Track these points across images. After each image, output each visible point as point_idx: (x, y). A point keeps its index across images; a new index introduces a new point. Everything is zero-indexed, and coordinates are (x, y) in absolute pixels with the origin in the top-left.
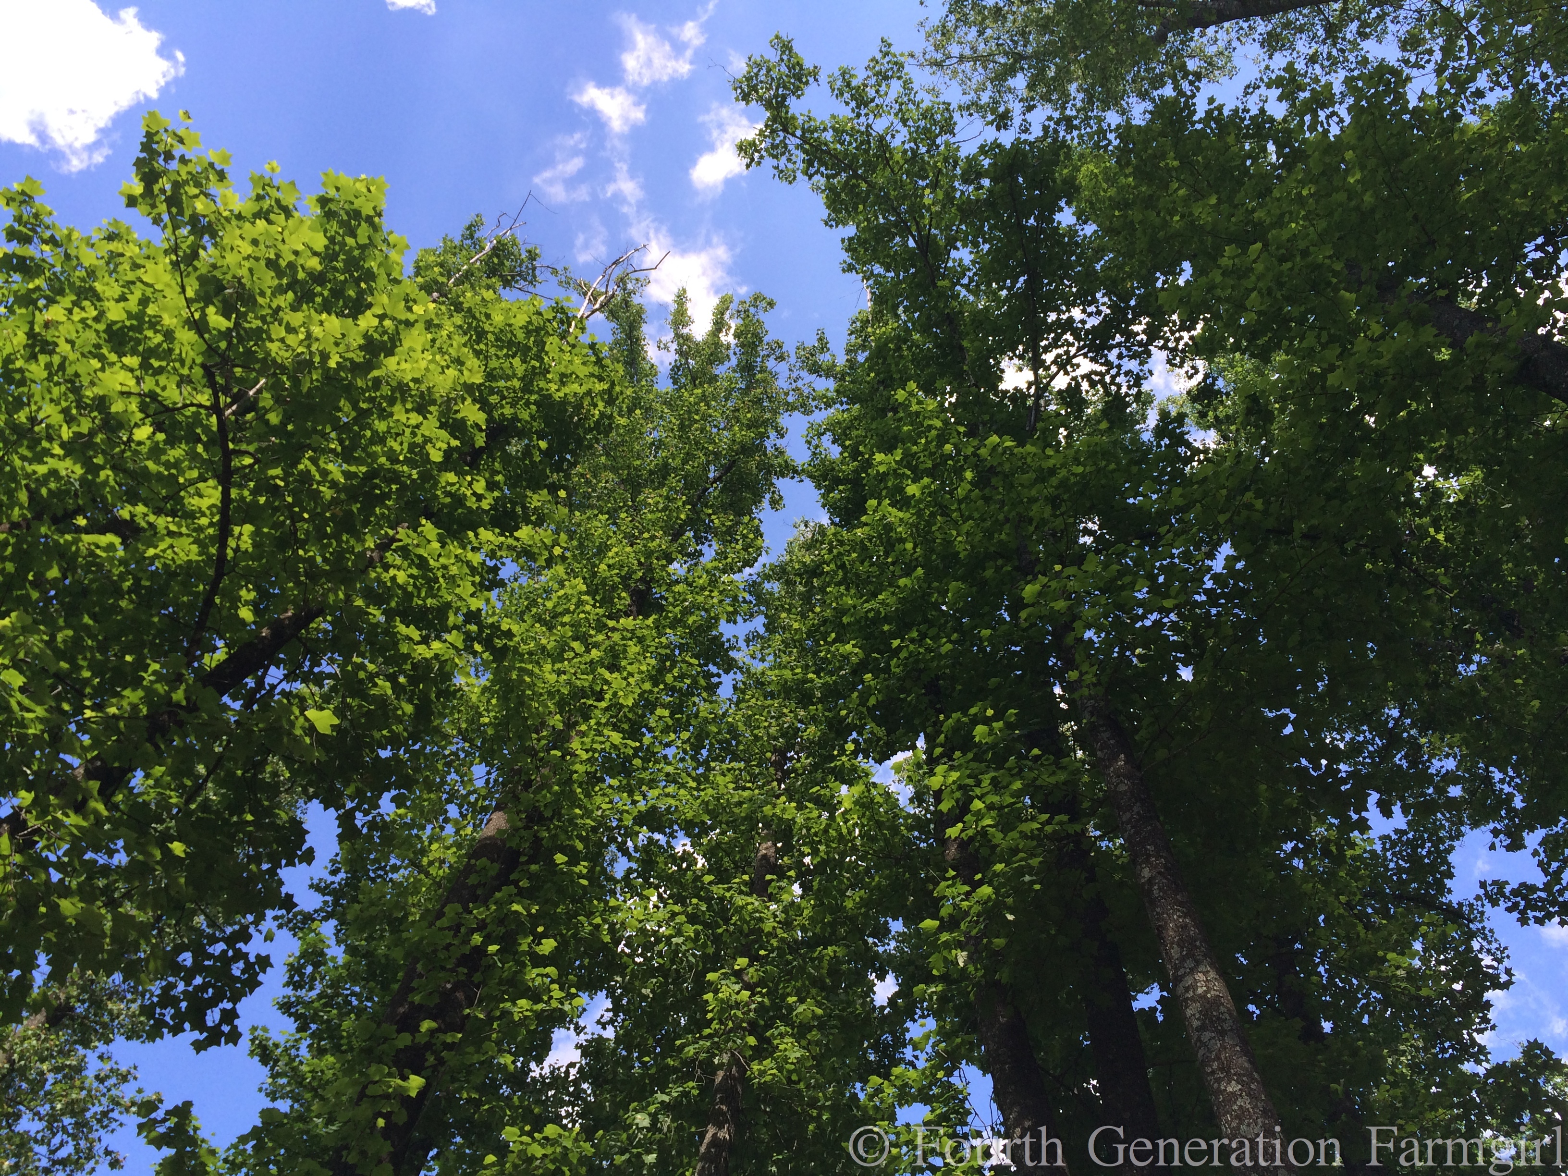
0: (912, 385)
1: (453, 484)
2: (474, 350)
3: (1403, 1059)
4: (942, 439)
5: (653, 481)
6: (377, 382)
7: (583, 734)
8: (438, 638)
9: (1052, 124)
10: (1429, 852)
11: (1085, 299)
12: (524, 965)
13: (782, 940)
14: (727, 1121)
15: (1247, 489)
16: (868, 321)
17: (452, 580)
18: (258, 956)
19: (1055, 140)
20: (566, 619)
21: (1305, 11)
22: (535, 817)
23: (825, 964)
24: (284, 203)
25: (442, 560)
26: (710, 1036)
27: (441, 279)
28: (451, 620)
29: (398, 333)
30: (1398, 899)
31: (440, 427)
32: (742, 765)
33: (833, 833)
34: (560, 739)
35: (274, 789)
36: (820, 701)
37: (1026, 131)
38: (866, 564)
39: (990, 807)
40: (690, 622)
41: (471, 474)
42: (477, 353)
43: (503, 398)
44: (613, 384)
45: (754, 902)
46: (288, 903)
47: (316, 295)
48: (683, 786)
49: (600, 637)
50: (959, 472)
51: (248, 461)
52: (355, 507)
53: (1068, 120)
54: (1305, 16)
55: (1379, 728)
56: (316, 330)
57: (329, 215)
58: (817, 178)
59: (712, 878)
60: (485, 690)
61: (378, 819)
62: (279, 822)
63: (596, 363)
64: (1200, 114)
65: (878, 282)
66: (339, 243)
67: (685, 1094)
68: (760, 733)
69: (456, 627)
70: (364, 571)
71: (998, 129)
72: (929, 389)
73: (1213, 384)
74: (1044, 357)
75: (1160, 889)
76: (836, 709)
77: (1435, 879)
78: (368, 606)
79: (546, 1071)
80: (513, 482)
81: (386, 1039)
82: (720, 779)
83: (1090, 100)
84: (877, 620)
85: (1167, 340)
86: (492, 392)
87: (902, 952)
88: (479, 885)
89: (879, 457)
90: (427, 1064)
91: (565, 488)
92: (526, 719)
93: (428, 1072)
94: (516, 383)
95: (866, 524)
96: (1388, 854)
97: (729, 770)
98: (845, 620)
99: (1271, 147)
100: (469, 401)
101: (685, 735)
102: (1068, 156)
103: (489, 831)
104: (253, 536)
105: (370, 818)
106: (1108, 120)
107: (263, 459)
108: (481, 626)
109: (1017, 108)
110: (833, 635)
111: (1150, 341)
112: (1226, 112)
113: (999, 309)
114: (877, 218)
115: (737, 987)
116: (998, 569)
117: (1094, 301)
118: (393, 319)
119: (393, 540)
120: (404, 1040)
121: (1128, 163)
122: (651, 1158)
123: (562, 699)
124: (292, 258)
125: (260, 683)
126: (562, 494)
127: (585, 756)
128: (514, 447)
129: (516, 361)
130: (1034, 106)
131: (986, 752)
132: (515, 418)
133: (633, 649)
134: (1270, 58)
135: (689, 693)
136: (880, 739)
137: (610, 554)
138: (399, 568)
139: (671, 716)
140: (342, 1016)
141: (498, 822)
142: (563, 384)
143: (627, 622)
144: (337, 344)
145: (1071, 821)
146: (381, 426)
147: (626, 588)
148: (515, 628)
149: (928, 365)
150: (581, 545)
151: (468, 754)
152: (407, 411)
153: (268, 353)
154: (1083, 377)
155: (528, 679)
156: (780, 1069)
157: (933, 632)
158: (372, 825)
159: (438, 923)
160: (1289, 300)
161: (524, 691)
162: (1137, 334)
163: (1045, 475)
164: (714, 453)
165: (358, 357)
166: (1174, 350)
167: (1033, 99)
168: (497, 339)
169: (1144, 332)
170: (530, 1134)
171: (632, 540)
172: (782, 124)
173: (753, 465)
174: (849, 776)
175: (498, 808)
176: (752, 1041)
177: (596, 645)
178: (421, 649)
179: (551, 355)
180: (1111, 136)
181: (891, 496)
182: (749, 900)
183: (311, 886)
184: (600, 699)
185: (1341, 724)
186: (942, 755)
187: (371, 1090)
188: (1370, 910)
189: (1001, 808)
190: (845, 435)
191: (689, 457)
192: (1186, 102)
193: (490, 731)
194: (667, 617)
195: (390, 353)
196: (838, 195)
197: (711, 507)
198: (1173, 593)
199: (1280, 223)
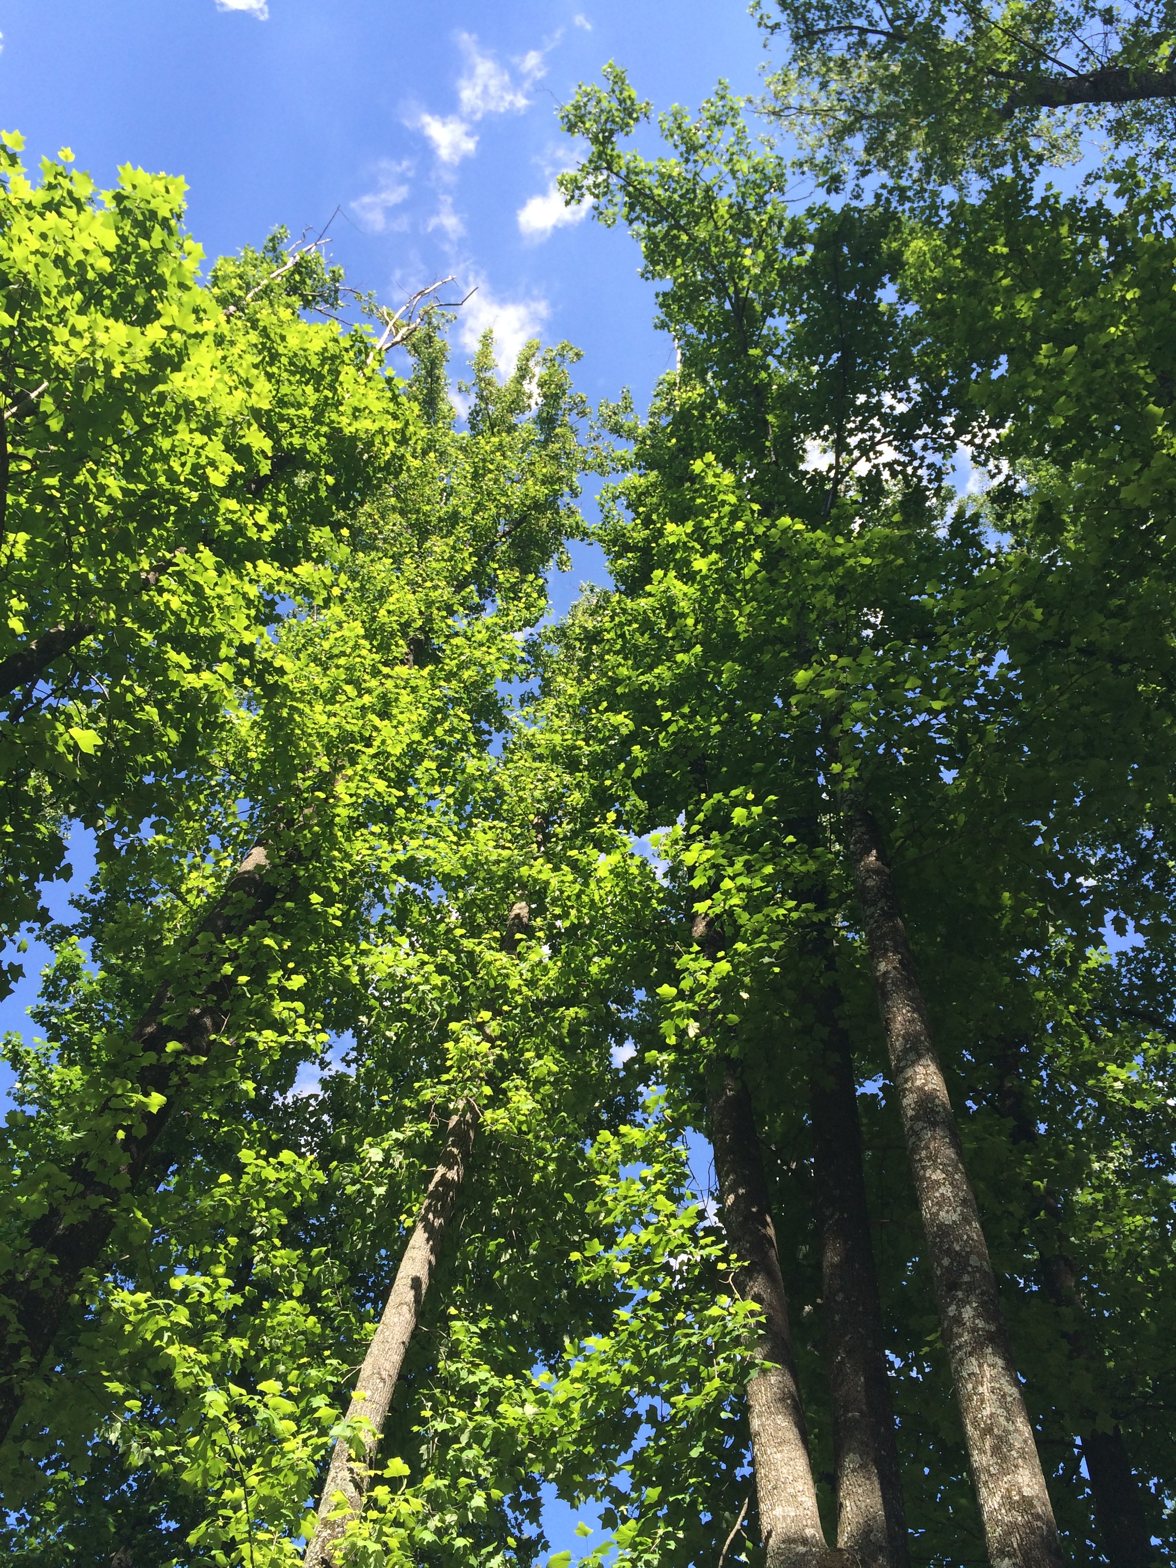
0: (710, 457)
1: (234, 512)
2: (267, 373)
3: (1111, 1165)
4: (734, 516)
5: (441, 529)
6: (162, 397)
7: (350, 779)
8: (210, 668)
9: (885, 192)
10: (1163, 972)
11: (898, 385)
12: (271, 998)
13: (527, 998)
14: (457, 1163)
15: (1029, 597)
16: (675, 384)
17: (226, 610)
18: (11, 965)
19: (886, 210)
20: (342, 661)
21: (1159, 101)
22: (296, 856)
23: (566, 1024)
24: (76, 195)
25: (218, 590)
26: (448, 1082)
27: (238, 293)
28: (225, 651)
29: (186, 348)
30: (1126, 1014)
31: (226, 451)
32: (504, 825)
33: (585, 898)
34: (325, 781)
35: (36, 803)
36: (586, 768)
37: (857, 197)
38: (646, 636)
39: (741, 888)
40: (465, 676)
41: (255, 503)
42: (269, 376)
43: (293, 426)
44: (407, 424)
45: (502, 958)
46: (43, 916)
47: (105, 297)
48: (444, 839)
49: (373, 683)
50: (747, 552)
51: (26, 466)
52: (132, 526)
53: (902, 190)
54: (1157, 107)
55: (1132, 847)
56: (102, 337)
57: (125, 213)
58: (636, 226)
59: (463, 931)
60: (254, 724)
61: (136, 843)
62: (39, 836)
63: (391, 400)
64: (1036, 200)
65: (689, 344)
66: (132, 244)
67: (419, 1134)
68: (525, 794)
69: (228, 659)
70: (138, 593)
71: (829, 192)
72: (727, 463)
73: (1014, 486)
74: (848, 440)
75: (893, 984)
76: (602, 778)
77: (1165, 998)
78: (140, 629)
79: (290, 1100)
80: (297, 515)
81: (132, 1056)
82: (480, 836)
83: (927, 172)
84: (652, 694)
85: (975, 436)
86: (282, 419)
87: (644, 1020)
88: (234, 917)
89: (670, 527)
90: (170, 1083)
91: (349, 527)
92: (294, 758)
93: (171, 1091)
94: (307, 412)
95: (650, 595)
96: (1123, 970)
97: (490, 828)
98: (619, 690)
99: (1103, 243)
100: (255, 426)
101: (450, 789)
102: (898, 230)
103: (248, 865)
104: (27, 544)
105: (128, 841)
106: (943, 196)
107: (42, 466)
108: (253, 662)
109: (849, 170)
110: (605, 704)
111: (957, 436)
112: (1063, 201)
113: (807, 384)
114: (695, 274)
115: (478, 1039)
116: (776, 654)
117: (906, 387)
118: (182, 332)
119: (170, 563)
120: (149, 1058)
121: (957, 246)
122: (380, 1191)
123: (331, 742)
124: (82, 257)
125: (27, 695)
126: (345, 532)
127: (348, 800)
128: (302, 480)
129: (309, 389)
130: (869, 171)
131: (742, 834)
132: (304, 450)
133: (405, 698)
134: (1117, 147)
135: (458, 747)
136: (641, 812)
137: (391, 600)
138: (174, 593)
139: (438, 769)
140: (93, 1029)
141: (258, 856)
142: (356, 418)
143: (402, 671)
144: (122, 353)
145: (817, 910)
146: (165, 444)
147: (405, 635)
148: (288, 666)
149: (729, 438)
150: (362, 588)
151: (233, 786)
152: (191, 431)
153: (50, 357)
154: (885, 465)
155: (298, 719)
156: (512, 1119)
157: (705, 709)
158: (131, 848)
159: (191, 950)
160: (1096, 408)
161: (293, 730)
162: (945, 426)
163: (834, 563)
164: (505, 506)
165: (144, 369)
166: (980, 447)
167: (868, 163)
168: (291, 363)
169: (952, 424)
170: (266, 1158)
171: (414, 585)
172: (607, 162)
173: (543, 523)
174: (605, 845)
175: (259, 844)
176: (487, 1090)
177: (369, 691)
178: (191, 678)
179: (345, 386)
180: (943, 213)
181: (678, 569)
182: (498, 955)
183: (71, 902)
184: (369, 745)
185: (1095, 841)
186: (698, 833)
187: (113, 1103)
188: (1097, 1022)
189: (749, 890)
190: (640, 502)
191: (480, 507)
192: (1024, 185)
193: (257, 767)
194: (442, 670)
195: (177, 368)
196: (657, 245)
197: (498, 561)
198: (942, 696)
199: (1100, 325)
